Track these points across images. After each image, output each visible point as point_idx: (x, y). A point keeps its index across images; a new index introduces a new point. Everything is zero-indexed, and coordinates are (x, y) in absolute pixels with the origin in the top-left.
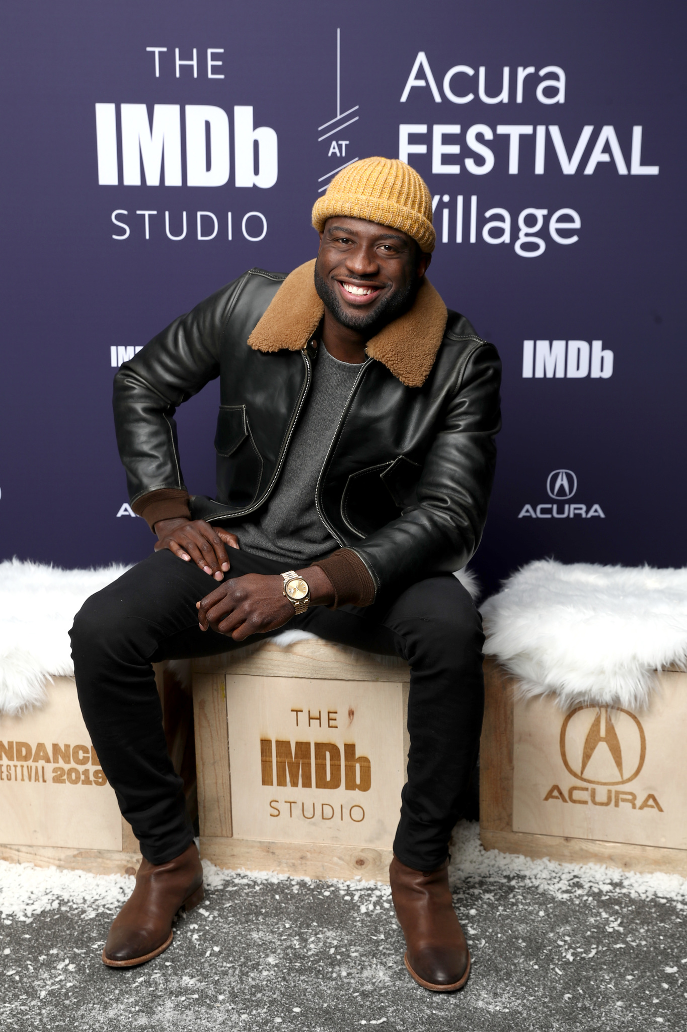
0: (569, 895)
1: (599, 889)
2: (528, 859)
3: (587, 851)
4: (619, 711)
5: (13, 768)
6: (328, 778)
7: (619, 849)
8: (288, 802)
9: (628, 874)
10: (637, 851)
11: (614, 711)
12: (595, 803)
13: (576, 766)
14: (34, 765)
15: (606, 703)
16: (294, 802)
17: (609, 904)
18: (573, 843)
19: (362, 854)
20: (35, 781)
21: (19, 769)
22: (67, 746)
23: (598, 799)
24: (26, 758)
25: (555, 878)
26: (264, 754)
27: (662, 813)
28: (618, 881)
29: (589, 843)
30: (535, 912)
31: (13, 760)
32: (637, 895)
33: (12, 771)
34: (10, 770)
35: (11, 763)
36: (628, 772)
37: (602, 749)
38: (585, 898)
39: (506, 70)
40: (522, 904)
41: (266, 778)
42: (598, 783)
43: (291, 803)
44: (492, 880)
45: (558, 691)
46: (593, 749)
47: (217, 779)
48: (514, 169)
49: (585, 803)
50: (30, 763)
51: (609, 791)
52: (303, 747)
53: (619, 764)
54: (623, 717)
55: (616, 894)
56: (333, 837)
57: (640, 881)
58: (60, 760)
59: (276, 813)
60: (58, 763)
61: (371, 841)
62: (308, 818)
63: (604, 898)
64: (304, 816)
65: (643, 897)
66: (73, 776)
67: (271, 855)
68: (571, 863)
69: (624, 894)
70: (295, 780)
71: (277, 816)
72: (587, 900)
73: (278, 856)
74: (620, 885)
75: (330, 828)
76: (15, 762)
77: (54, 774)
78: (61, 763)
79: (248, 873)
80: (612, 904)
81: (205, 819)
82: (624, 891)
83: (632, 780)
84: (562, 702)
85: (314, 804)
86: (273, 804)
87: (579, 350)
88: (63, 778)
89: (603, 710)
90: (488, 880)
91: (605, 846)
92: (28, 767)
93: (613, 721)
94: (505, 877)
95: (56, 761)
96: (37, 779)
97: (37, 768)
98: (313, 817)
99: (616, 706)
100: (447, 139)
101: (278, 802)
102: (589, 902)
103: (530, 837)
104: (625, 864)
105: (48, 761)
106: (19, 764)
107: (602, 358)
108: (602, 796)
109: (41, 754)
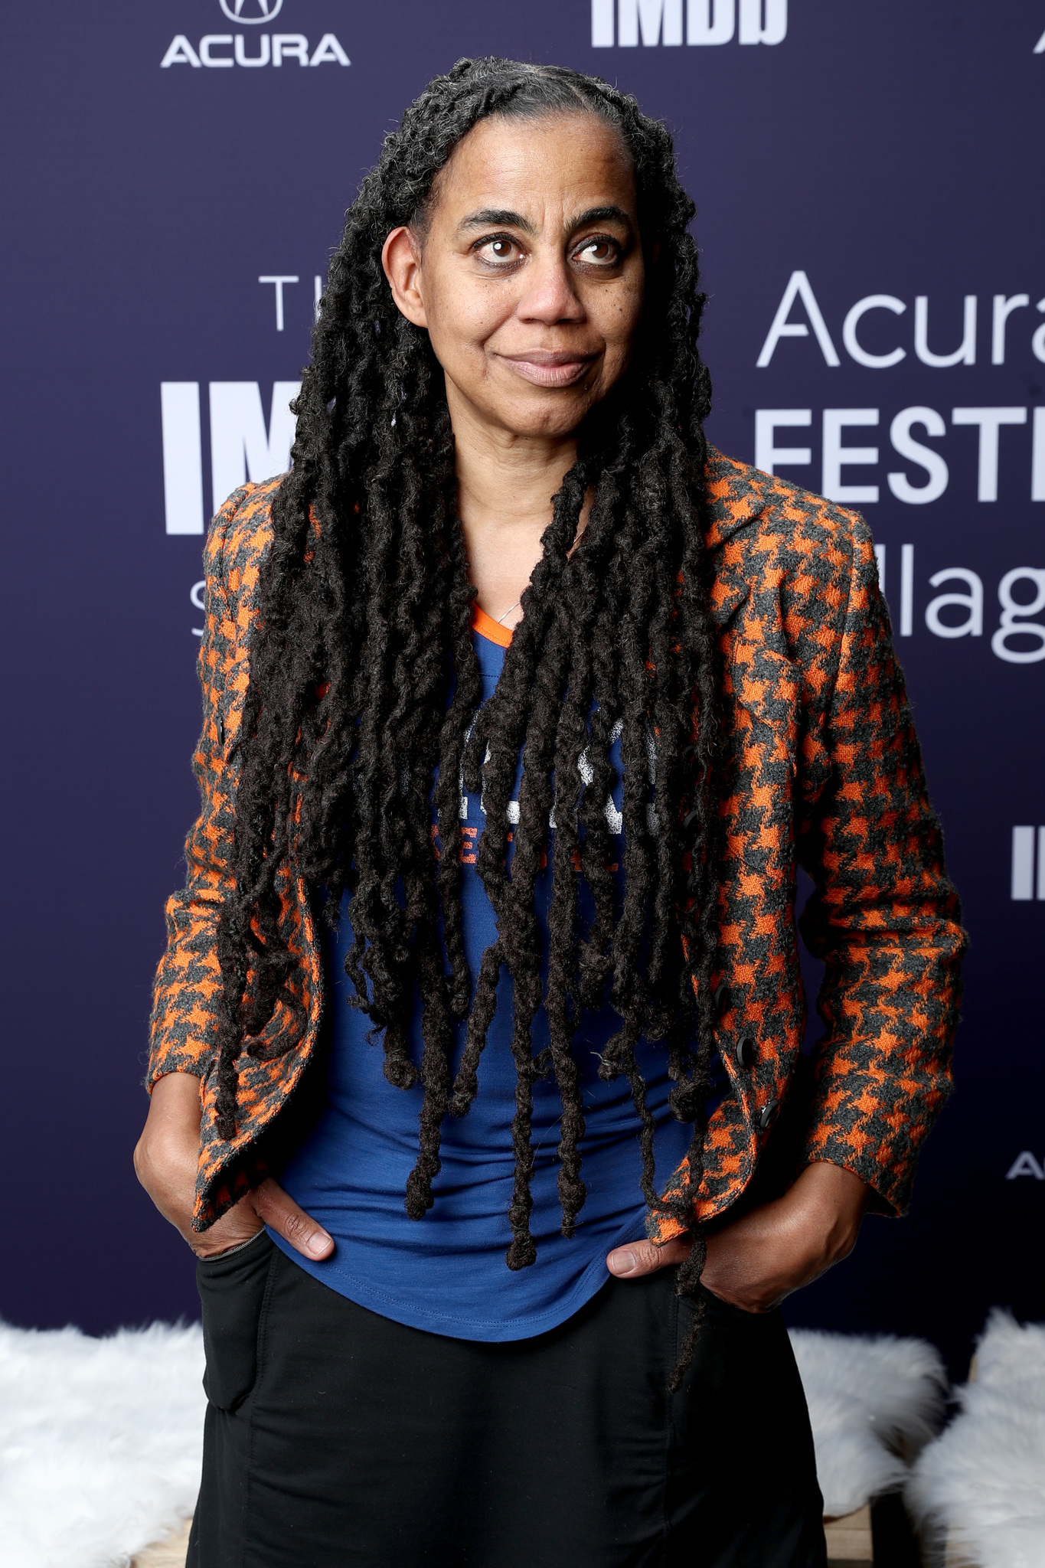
39: (971, 303)
48: (988, 490)
100: (852, 437)
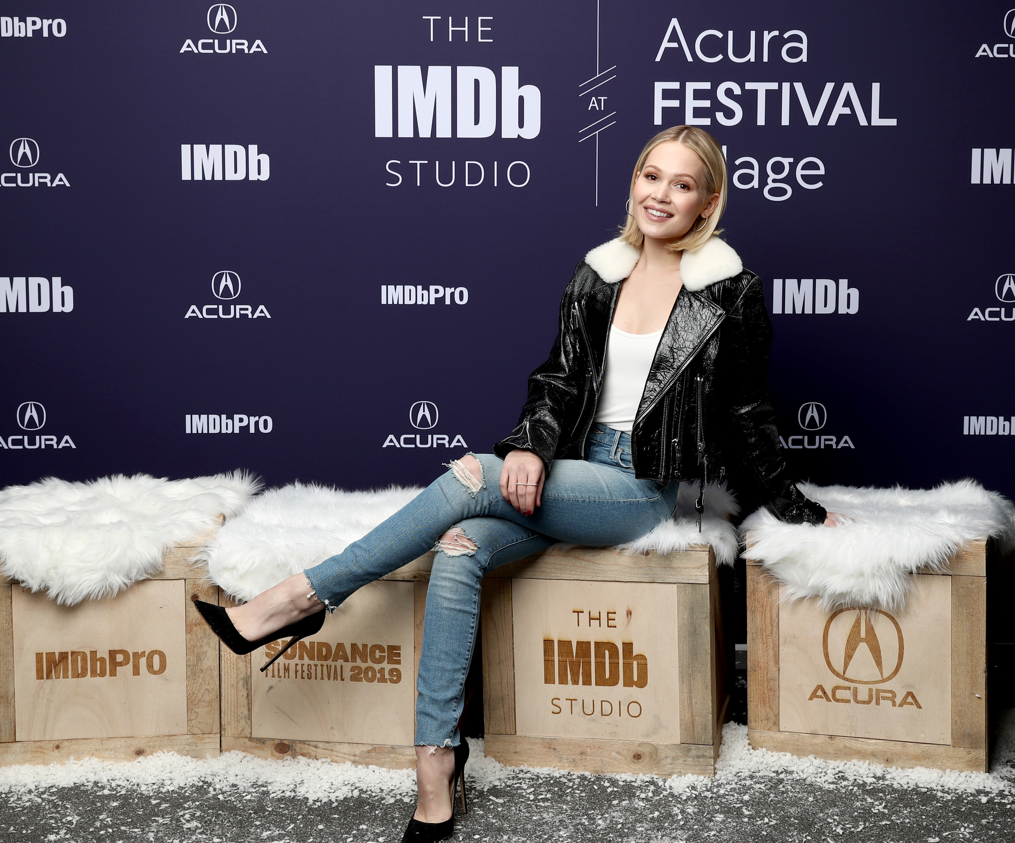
0: (835, 786)
1: (863, 781)
2: (795, 757)
3: (849, 747)
4: (878, 613)
5: (313, 667)
6: (607, 676)
7: (881, 746)
8: (569, 700)
9: (889, 770)
10: (898, 747)
11: (874, 613)
12: (857, 702)
13: (839, 666)
14: (333, 664)
15: (867, 605)
16: (575, 700)
17: (873, 792)
18: (837, 740)
19: (638, 748)
20: (334, 680)
21: (319, 668)
22: (365, 646)
23: (860, 698)
24: (326, 658)
25: (821, 772)
26: (547, 654)
27: (921, 709)
28: (881, 775)
29: (852, 741)
30: (804, 798)
31: (314, 660)
32: (899, 786)
33: (313, 671)
34: (311, 669)
35: (312, 663)
36: (887, 671)
37: (863, 649)
38: (851, 788)
39: (753, 34)
40: (792, 792)
41: (548, 677)
42: (860, 682)
43: (571, 700)
44: (761, 774)
45: (821, 594)
46: (854, 649)
47: (501, 679)
48: (761, 121)
49: (848, 701)
50: (330, 662)
51: (871, 690)
52: (584, 646)
53: (879, 663)
54: (882, 617)
55: (879, 785)
56: (612, 733)
57: (902, 775)
58: (358, 659)
59: (557, 710)
60: (356, 662)
61: (647, 736)
62: (587, 715)
63: (868, 788)
64: (584, 712)
65: (905, 787)
66: (370, 673)
67: (552, 750)
68: (836, 760)
69: (887, 785)
70: (576, 678)
71: (558, 713)
72: (853, 789)
73: (559, 752)
74: (883, 778)
75: (609, 724)
76: (316, 662)
77: (352, 673)
78: (359, 662)
79: (531, 769)
80: (876, 792)
81: (490, 717)
82: (886, 783)
83: (891, 679)
84: (825, 604)
85: (593, 701)
86: (555, 702)
87: (826, 287)
88: (360, 676)
89: (863, 612)
90: (757, 774)
91: (868, 742)
92: (327, 666)
93: (872, 623)
94: (774, 772)
95: (354, 660)
96: (335, 678)
97: (335, 666)
98: (592, 714)
99: (875, 608)
100: (698, 95)
101: (559, 699)
102: (854, 791)
103: (796, 736)
104: (887, 760)
105: (347, 660)
106: (319, 663)
107: (849, 295)
108: (863, 695)
109: (341, 654)
